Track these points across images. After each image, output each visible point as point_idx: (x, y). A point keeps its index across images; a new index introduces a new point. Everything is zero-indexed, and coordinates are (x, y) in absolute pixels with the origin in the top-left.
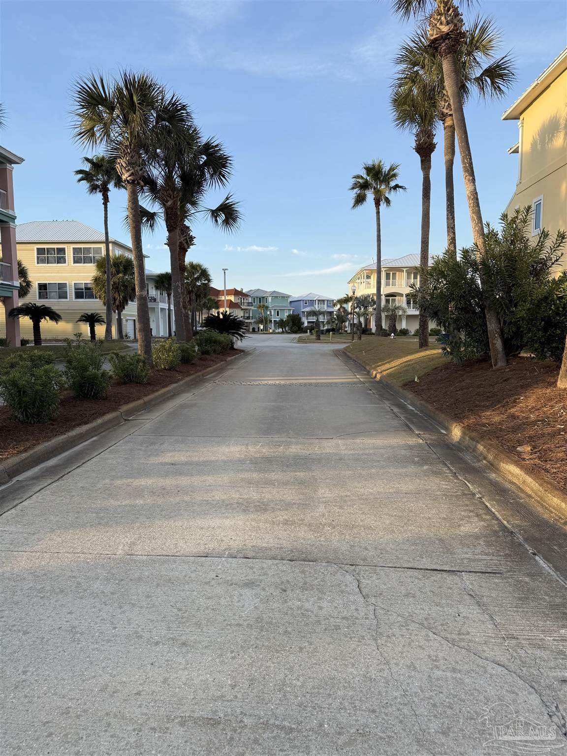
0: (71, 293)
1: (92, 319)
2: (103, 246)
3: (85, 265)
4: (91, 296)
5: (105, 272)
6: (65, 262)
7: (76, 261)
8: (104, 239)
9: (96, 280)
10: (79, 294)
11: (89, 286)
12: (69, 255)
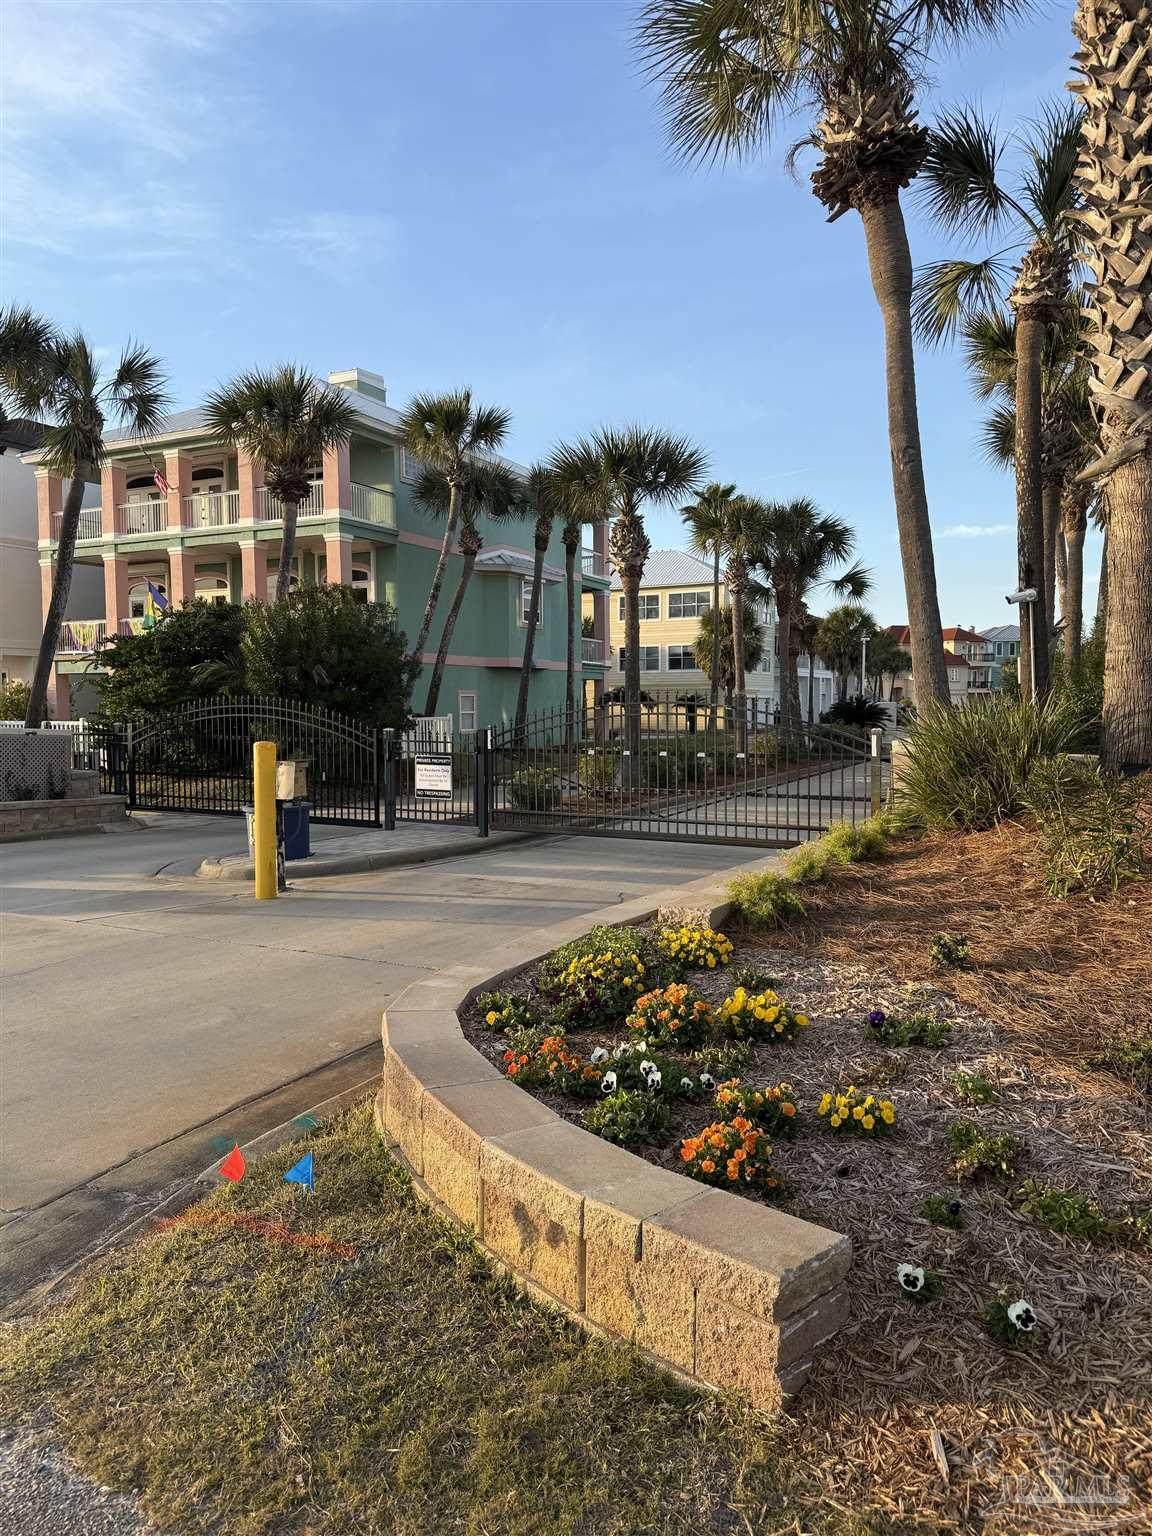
0: (664, 661)
1: (691, 704)
2: (711, 590)
3: (687, 618)
4: (691, 665)
5: (712, 631)
6: (657, 616)
7: (674, 613)
8: (712, 579)
9: (700, 643)
10: (675, 663)
11: (689, 650)
12: (664, 606)
